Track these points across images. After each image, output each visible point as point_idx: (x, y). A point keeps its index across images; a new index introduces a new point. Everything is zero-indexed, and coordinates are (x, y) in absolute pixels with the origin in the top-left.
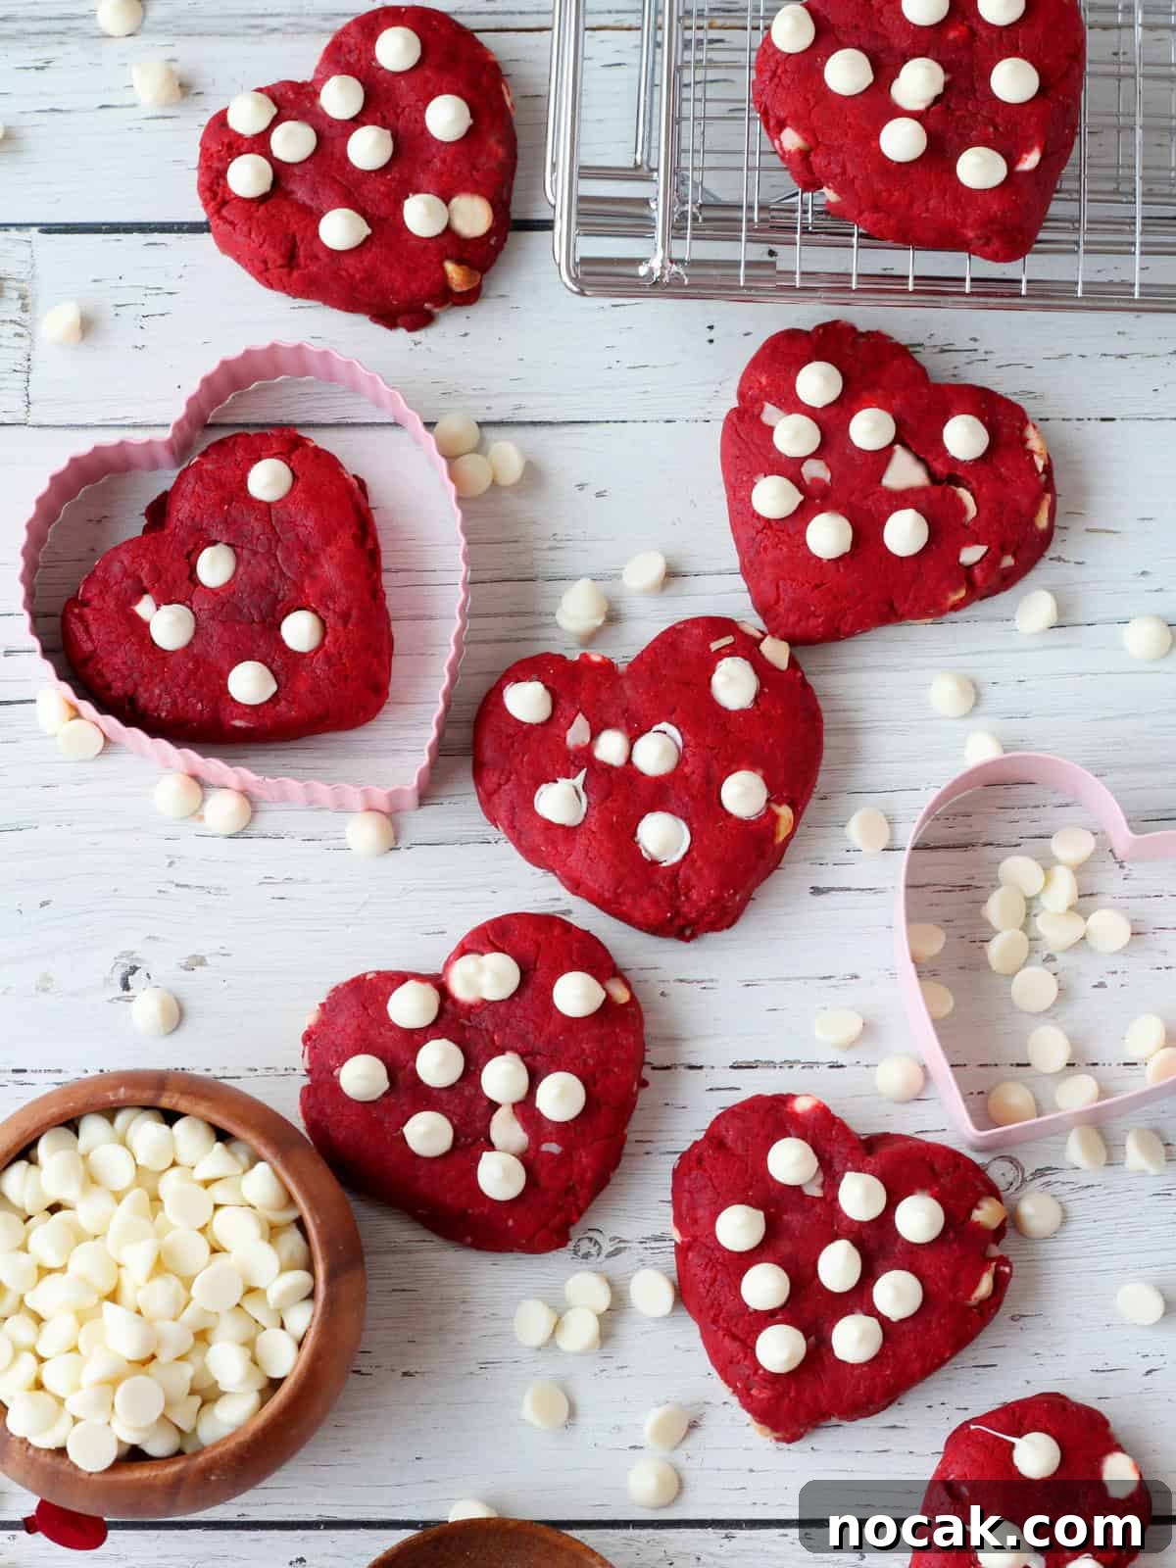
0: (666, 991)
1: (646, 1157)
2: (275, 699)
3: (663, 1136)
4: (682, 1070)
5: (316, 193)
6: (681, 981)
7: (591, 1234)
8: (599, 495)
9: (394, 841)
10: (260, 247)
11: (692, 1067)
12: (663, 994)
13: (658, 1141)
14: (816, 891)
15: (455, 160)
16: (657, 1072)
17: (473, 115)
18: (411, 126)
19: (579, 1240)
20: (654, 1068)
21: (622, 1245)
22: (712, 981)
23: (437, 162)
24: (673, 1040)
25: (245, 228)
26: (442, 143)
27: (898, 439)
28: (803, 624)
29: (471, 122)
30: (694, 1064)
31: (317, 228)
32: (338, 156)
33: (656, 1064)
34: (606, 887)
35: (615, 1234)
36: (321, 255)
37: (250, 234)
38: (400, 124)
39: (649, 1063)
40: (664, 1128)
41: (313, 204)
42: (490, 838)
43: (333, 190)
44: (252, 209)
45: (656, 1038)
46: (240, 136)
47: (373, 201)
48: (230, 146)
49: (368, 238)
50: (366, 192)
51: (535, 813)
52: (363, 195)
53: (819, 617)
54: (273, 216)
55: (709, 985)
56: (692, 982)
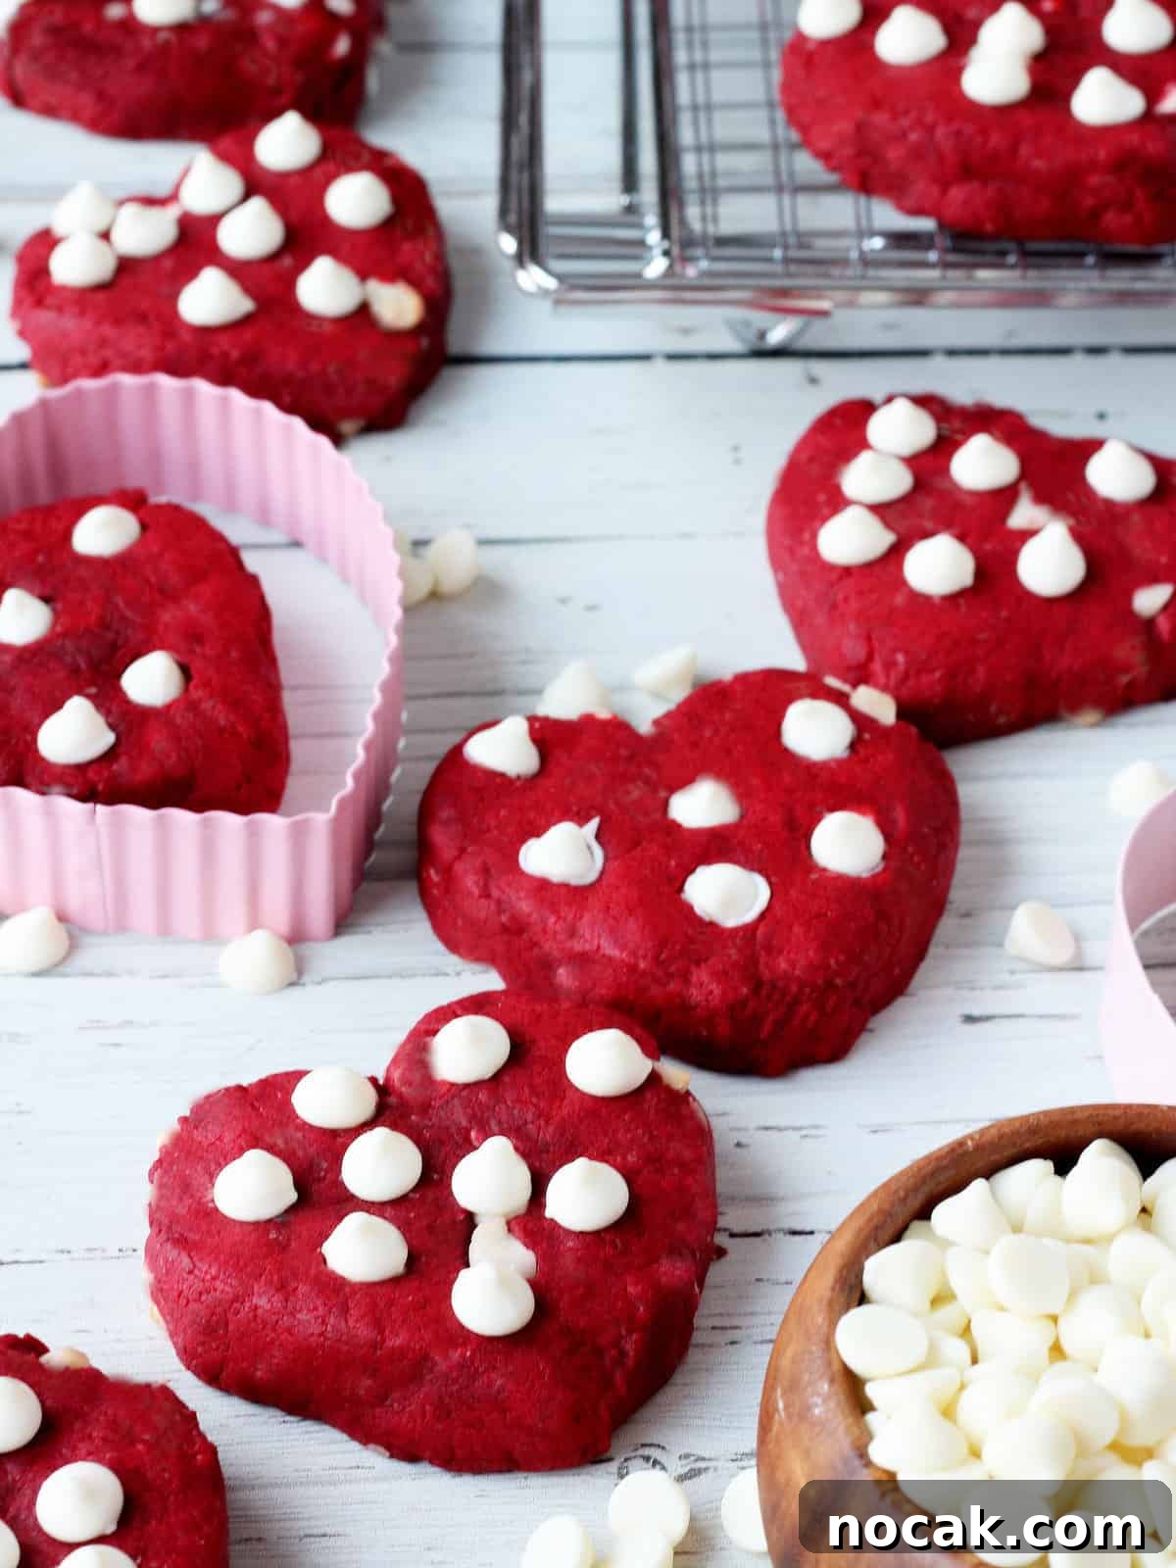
0: (744, 1141)
1: (730, 1347)
2: (110, 756)
3: (755, 1320)
4: (780, 1236)
6: (767, 1128)
7: (647, 1452)
8: (591, 608)
9: (297, 975)
11: (794, 1233)
12: (739, 1145)
13: (748, 1327)
14: (970, 1019)
16: (738, 1240)
19: (626, 1460)
20: (733, 1235)
21: (702, 1465)
22: (816, 1127)
23: (345, 248)
24: (762, 1200)
27: (1024, 474)
28: (911, 682)
29: (392, 209)
30: (798, 1227)
33: (736, 1229)
34: (641, 952)
35: (686, 1450)
39: (725, 1230)
40: (758, 1309)
42: (449, 970)
45: (733, 1198)
51: (522, 873)
53: (933, 670)
55: (813, 1132)
56: (786, 1129)
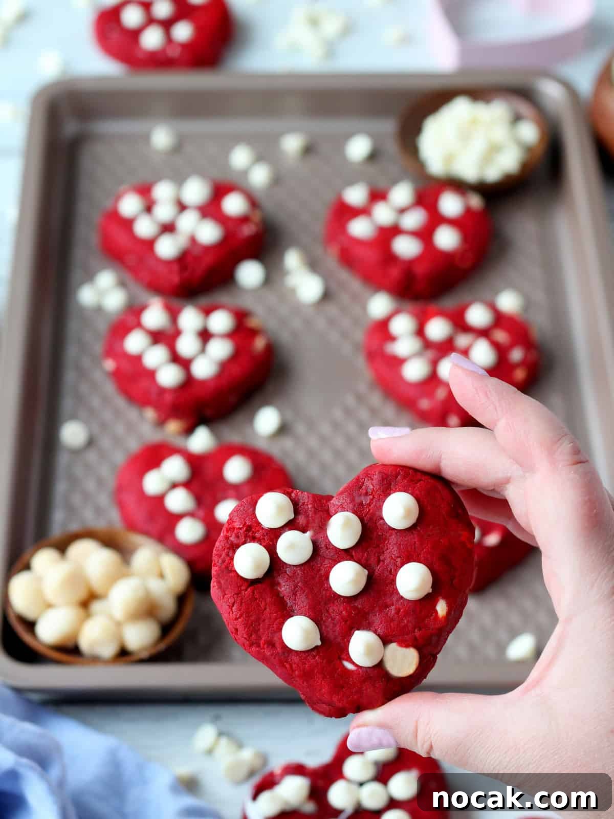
5: (295, 594)
10: (237, 619)
15: (406, 613)
17: (433, 586)
18: (386, 573)
23: (392, 610)
25: (231, 601)
26: (402, 597)
29: (431, 591)
31: (283, 623)
32: (322, 572)
36: (277, 645)
37: (233, 606)
38: (378, 569)
41: (289, 603)
43: (307, 598)
44: (243, 588)
46: (259, 524)
47: (333, 619)
48: (249, 528)
49: (317, 647)
50: (331, 610)
52: (328, 612)
54: (256, 599)
